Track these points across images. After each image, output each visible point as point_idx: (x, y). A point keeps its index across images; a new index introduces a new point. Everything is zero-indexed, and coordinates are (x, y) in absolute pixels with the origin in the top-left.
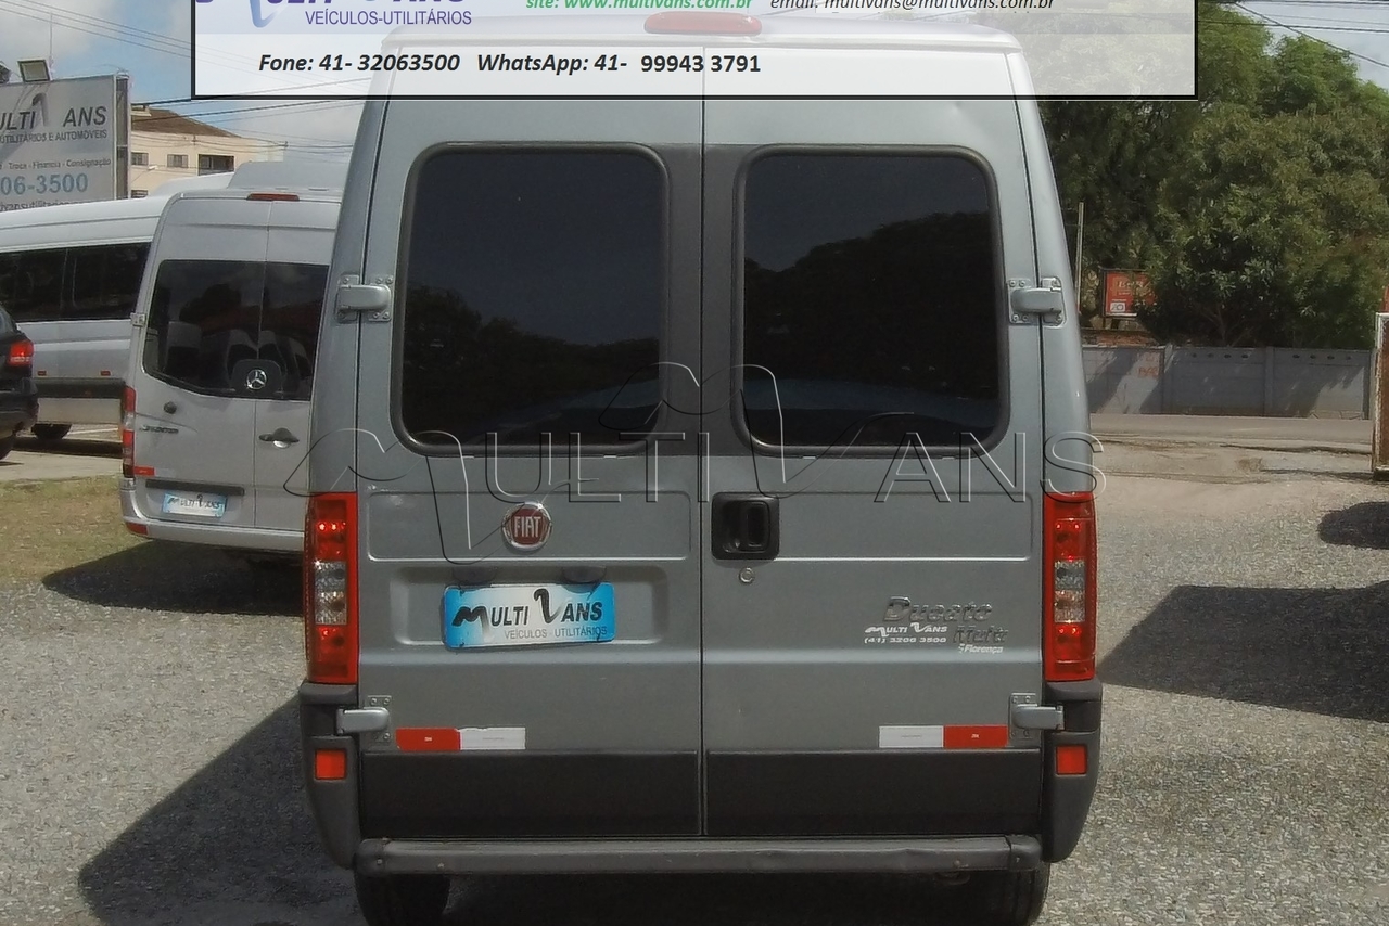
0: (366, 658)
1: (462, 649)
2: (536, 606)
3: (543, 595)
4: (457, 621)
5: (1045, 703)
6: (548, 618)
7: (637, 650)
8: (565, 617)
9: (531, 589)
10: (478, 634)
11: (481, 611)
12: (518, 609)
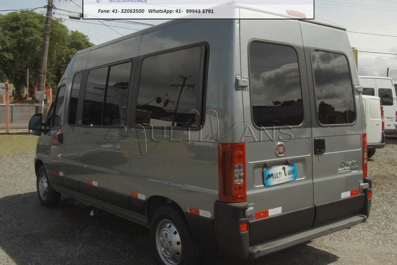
0: (248, 193)
1: (269, 186)
2: (283, 172)
3: (284, 168)
4: (267, 179)
5: (364, 183)
6: (286, 175)
7: (302, 180)
8: (289, 174)
9: (281, 167)
10: (273, 182)
11: (272, 175)
12: (280, 173)
